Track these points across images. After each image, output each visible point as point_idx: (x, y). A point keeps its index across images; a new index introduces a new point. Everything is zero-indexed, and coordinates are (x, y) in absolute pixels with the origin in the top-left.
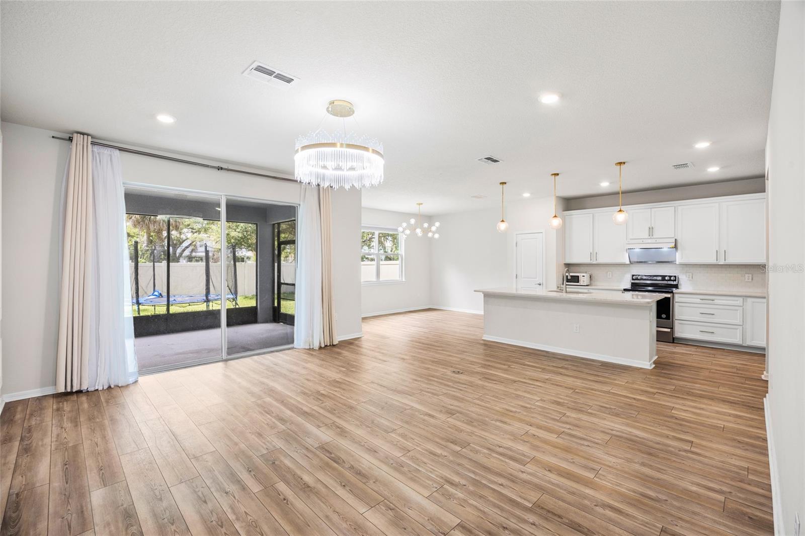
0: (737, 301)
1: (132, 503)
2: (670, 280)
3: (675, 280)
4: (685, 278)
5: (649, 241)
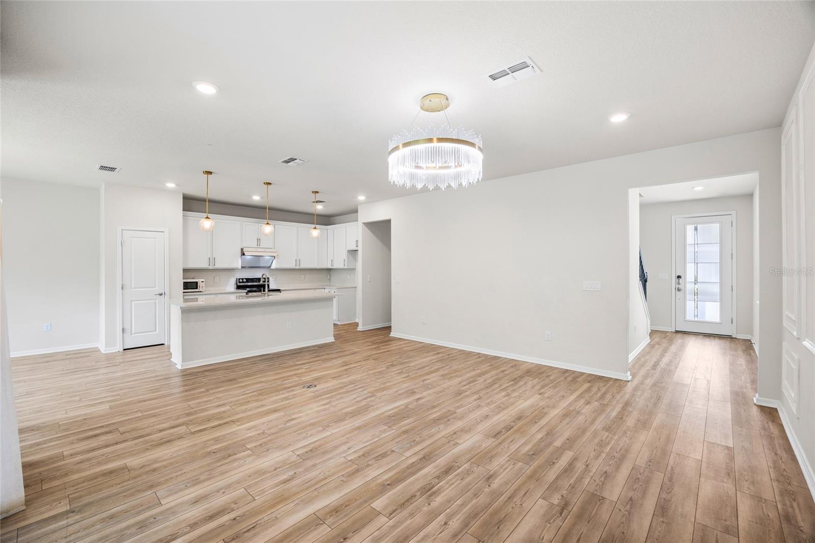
1: (654, 516)
3: (268, 281)
4: (272, 279)
5: (260, 250)
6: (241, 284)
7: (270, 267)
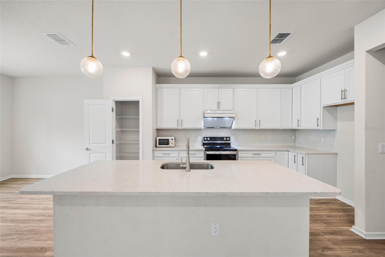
0: (272, 154)
2: (227, 140)
3: (229, 140)
4: (233, 138)
5: (220, 112)
6: (206, 142)
7: (231, 127)
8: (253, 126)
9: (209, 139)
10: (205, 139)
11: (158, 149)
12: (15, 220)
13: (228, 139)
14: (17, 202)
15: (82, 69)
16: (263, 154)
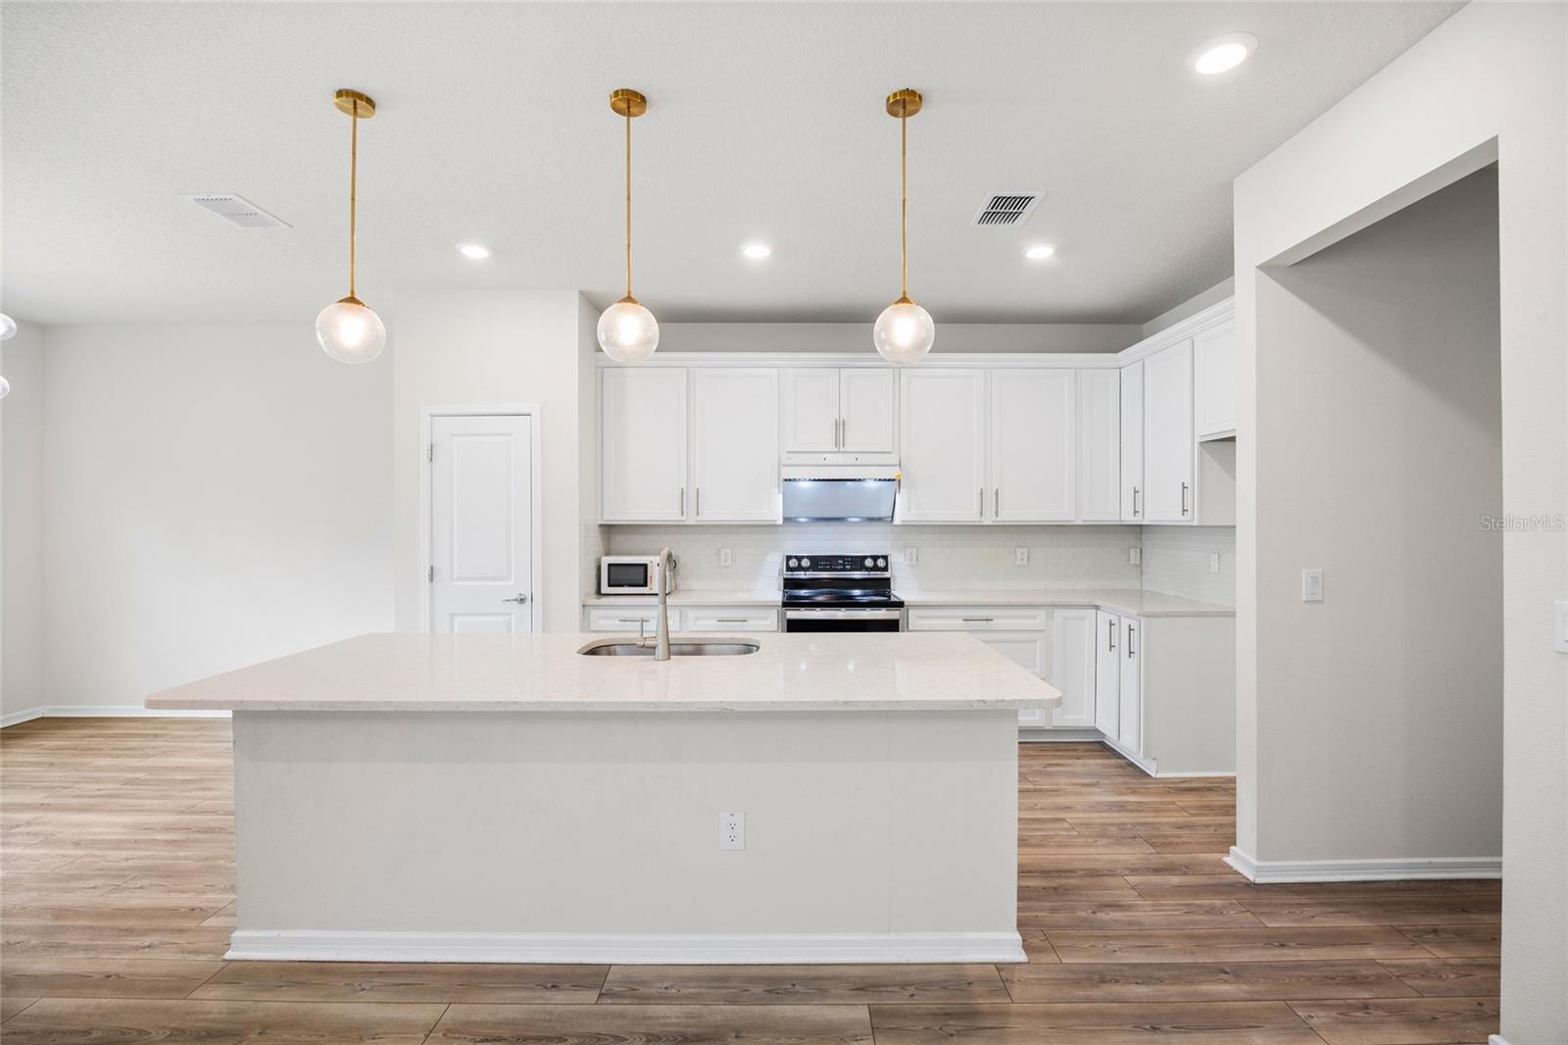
0: (1035, 617)
2: (875, 568)
4: (903, 560)
5: (841, 459)
6: (794, 577)
7: (892, 517)
8: (969, 514)
9: (805, 563)
10: (793, 563)
11: (604, 600)
12: (84, 840)
13: (881, 563)
14: (79, 793)
15: (319, 337)
16: (1003, 621)
